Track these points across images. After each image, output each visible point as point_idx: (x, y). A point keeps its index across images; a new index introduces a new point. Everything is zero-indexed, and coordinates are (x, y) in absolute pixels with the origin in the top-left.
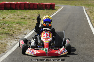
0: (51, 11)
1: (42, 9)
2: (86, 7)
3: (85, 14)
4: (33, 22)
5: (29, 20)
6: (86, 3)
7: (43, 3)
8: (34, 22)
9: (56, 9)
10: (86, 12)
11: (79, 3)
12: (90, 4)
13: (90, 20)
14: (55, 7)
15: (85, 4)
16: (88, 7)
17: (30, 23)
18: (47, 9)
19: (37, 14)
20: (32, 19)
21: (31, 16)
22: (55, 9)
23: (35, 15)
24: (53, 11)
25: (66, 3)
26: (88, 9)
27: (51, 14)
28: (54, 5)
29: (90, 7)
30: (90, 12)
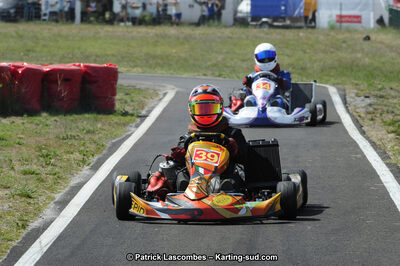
2: (350, 97)
6: (340, 54)
9: (128, 109)
10: (363, 133)
12: (367, 60)
15: (332, 68)
16: (364, 85)
22: (118, 106)
24: (110, 124)
25: (183, 55)
26: (370, 105)
27: (100, 147)
28: (110, 75)
29: (380, 90)
30: (393, 132)
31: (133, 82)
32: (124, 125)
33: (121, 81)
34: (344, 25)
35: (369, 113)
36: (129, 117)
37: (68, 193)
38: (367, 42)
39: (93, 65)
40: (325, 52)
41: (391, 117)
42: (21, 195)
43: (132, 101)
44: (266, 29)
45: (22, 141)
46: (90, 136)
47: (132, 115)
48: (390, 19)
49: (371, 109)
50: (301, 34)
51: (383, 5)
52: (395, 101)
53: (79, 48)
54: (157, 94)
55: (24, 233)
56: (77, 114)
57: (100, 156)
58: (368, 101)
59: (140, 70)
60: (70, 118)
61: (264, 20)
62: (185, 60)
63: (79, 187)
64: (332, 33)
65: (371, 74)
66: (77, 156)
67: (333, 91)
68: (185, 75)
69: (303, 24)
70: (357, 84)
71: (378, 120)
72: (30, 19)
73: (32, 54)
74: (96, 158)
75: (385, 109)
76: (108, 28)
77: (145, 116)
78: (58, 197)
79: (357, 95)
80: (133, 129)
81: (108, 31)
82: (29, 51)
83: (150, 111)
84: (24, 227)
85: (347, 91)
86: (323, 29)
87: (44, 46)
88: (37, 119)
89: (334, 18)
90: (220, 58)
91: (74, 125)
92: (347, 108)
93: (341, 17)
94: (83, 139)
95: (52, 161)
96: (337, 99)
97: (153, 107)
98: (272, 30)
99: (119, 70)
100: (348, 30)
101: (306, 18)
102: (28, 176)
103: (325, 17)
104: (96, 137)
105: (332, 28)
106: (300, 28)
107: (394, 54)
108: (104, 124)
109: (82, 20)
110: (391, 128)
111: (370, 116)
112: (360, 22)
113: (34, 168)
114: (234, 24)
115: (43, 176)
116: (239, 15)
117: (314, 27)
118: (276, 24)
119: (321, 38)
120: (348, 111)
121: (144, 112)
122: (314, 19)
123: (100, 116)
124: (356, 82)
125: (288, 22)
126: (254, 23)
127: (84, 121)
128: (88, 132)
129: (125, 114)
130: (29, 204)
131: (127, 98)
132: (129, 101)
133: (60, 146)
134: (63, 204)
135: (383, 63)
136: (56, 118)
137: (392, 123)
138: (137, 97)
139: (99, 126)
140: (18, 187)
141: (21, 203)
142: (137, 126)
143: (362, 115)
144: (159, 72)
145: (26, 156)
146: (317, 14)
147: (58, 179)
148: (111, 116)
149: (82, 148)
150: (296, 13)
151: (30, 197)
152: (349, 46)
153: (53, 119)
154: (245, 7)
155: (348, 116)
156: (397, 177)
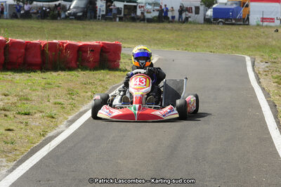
0: (102, 78)
1: (63, 69)
2: (258, 61)
3: (252, 89)
4: (23, 126)
5: (6, 116)
6: (260, 39)
7: (69, 42)
8: (27, 124)
10: (259, 83)
11: (229, 42)
13: (276, 117)
14: (122, 60)
15: (254, 46)
16: (266, 56)
17: (9, 130)
18: (84, 68)
19: (39, 88)
20: (19, 113)
21: (15, 99)
22: (121, 66)
23: (34, 94)
24: (115, 76)
25: (172, 39)
26: (267, 67)
28: (117, 48)
29: (275, 58)
30: (276, 82)
34: (265, 24)
35: (265, 71)
37: (77, 116)
38: (276, 33)
39: (107, 42)
40: (251, 38)
41: (277, 74)
42: (48, 117)
44: (221, 25)
45: (60, 85)
46: (101, 82)
49: (267, 69)
50: (240, 28)
55: (43, 138)
58: (267, 65)
60: (93, 72)
61: (220, 20)
62: (172, 41)
63: (84, 112)
64: (258, 28)
66: (90, 94)
67: (248, 59)
68: (167, 49)
69: (242, 23)
70: (262, 56)
71: (269, 76)
72: (91, 18)
75: (275, 69)
78: (70, 118)
79: (261, 61)
84: (44, 136)
85: (256, 59)
86: (253, 26)
89: (260, 19)
90: (192, 40)
92: (253, 68)
93: (263, 18)
94: (96, 85)
95: (73, 97)
96: (249, 64)
98: (224, 26)
102: (56, 105)
103: (254, 19)
104: (104, 84)
105: (258, 25)
106: (240, 25)
108: (111, 76)
110: (276, 80)
111: (265, 73)
112: (273, 22)
115: (65, 105)
116: (207, 17)
117: (248, 24)
118: (227, 22)
120: (254, 70)
122: (248, 18)
123: (110, 72)
124: (262, 54)
125: (234, 21)
126: (215, 22)
127: (101, 74)
128: (101, 80)
130: (52, 121)
133: (82, 88)
134: (72, 122)
136: (84, 72)
137: (277, 77)
139: (108, 77)
141: (46, 121)
143: (261, 72)
147: (74, 106)
148: (117, 71)
149: (94, 90)
150: (238, 16)
151: (53, 118)
152: (266, 35)
153: (82, 72)
154: (210, 13)
155: (253, 73)
156: (271, 108)
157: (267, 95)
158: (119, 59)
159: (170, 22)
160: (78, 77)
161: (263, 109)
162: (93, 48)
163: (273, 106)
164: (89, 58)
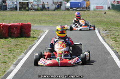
3: (103, 44)
7: (4, 24)
9: (35, 36)
10: (105, 41)
12: (105, 20)
16: (105, 27)
18: (12, 37)
22: (31, 35)
24: (29, 41)
25: (50, 20)
26: (107, 33)
27: (26, 47)
28: (29, 26)
29: (110, 28)
30: (114, 41)
31: (36, 28)
32: (34, 41)
33: (32, 28)
34: (98, 9)
35: (107, 35)
36: (35, 38)
37: (17, 62)
38: (105, 14)
39: (23, 23)
40: (93, 17)
41: (113, 36)
42: (3, 62)
43: (36, 34)
44: (75, 11)
45: (3, 46)
46: (23, 44)
47: (36, 38)
48: (112, 7)
49: (107, 34)
50: (85, 12)
51: (110, 3)
52: (114, 31)
53: (19, 18)
54: (43, 31)
55: (5, 73)
56: (19, 38)
57: (27, 50)
58: (106, 32)
59: (37, 24)
60: (17, 39)
61: (74, 8)
62: (51, 21)
63: (21, 59)
64: (95, 12)
65: (107, 24)
66: (20, 50)
68: (51, 25)
69: (86, 9)
70: (103, 27)
71: (110, 37)
73: (5, 20)
74: (25, 51)
75: (111, 34)
76: (27, 12)
77: (40, 38)
78: (14, 63)
79: (103, 30)
80: (36, 42)
81: (27, 13)
82: (4, 19)
83: (41, 37)
84: (5, 72)
85: (100, 29)
86: (92, 11)
87: (8, 18)
88: (7, 40)
89: (95, 7)
90: (61, 20)
91: (18, 41)
92: (100, 34)
93: (97, 7)
94: (21, 45)
95: (12, 52)
97: (42, 35)
99: (31, 24)
100: (99, 11)
101: (87, 7)
102: (5, 57)
103: (92, 7)
104: (25, 45)
105: (94, 10)
106: (85, 10)
107: (113, 18)
108: (27, 41)
109: (20, 10)
110: (114, 40)
111: (107, 36)
112: (103, 8)
113: (7, 54)
114: (65, 10)
115: (10, 57)
116: (67, 7)
118: (78, 9)
119: (91, 13)
120: (101, 35)
121: (39, 37)
122: (89, 8)
123: (26, 38)
125: (81, 9)
126: (71, 9)
127: (22, 40)
128: (23, 43)
129: (34, 37)
130: (6, 65)
131: (34, 33)
132: (35, 33)
133: (15, 47)
134: (16, 65)
135: (110, 20)
136: (13, 39)
137: (114, 38)
138: (37, 32)
139: (26, 41)
140: (2, 60)
141: (3, 65)
142: (37, 41)
143: (105, 36)
144: (43, 25)
145: (4, 51)
146: (90, 6)
147: (14, 57)
148: (29, 38)
149: (21, 48)
150: (84, 6)
151: (6, 63)
152: (100, 15)
153: (12, 39)
154: (68, 5)
155: (100, 36)
156: (116, 54)
157: (111, 47)
158: (30, 32)
159: (47, 10)
160: (11, 42)
161: (111, 54)
162: (16, 26)
163: (116, 53)
164: (15, 32)
